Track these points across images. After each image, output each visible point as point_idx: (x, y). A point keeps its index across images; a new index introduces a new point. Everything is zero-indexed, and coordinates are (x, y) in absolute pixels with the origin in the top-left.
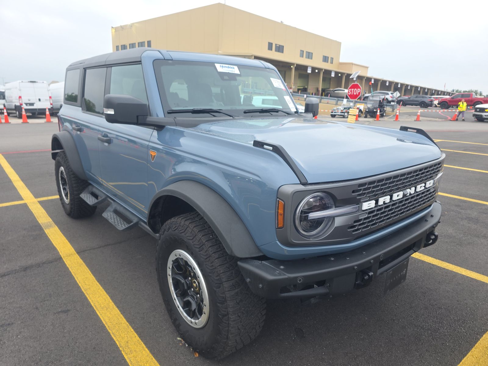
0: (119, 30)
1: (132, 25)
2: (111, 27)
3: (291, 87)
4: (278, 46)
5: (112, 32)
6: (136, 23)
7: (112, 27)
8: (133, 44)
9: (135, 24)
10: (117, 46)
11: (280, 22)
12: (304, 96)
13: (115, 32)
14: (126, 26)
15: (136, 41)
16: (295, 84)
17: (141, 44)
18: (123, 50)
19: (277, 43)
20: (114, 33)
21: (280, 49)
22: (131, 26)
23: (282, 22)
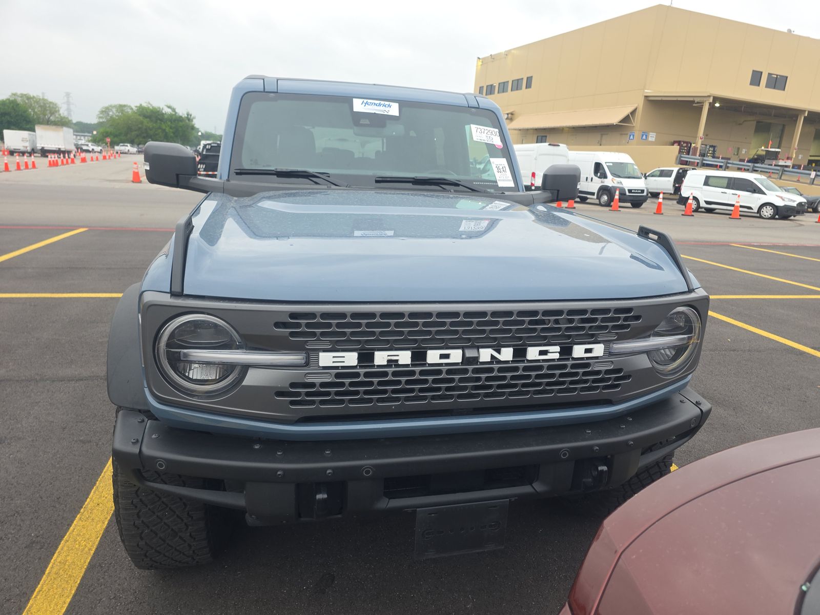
0: (487, 62)
1: (507, 53)
2: (476, 59)
3: (790, 156)
4: (776, 76)
5: (477, 66)
6: (514, 49)
7: (479, 58)
8: (504, 83)
9: (513, 51)
10: (480, 87)
11: (786, 31)
12: (810, 174)
13: (481, 65)
14: (499, 54)
15: (510, 78)
16: (800, 149)
17: (517, 85)
18: (488, 95)
19: (771, 72)
20: (479, 67)
21: (778, 82)
22: (507, 55)
23: (790, 31)
